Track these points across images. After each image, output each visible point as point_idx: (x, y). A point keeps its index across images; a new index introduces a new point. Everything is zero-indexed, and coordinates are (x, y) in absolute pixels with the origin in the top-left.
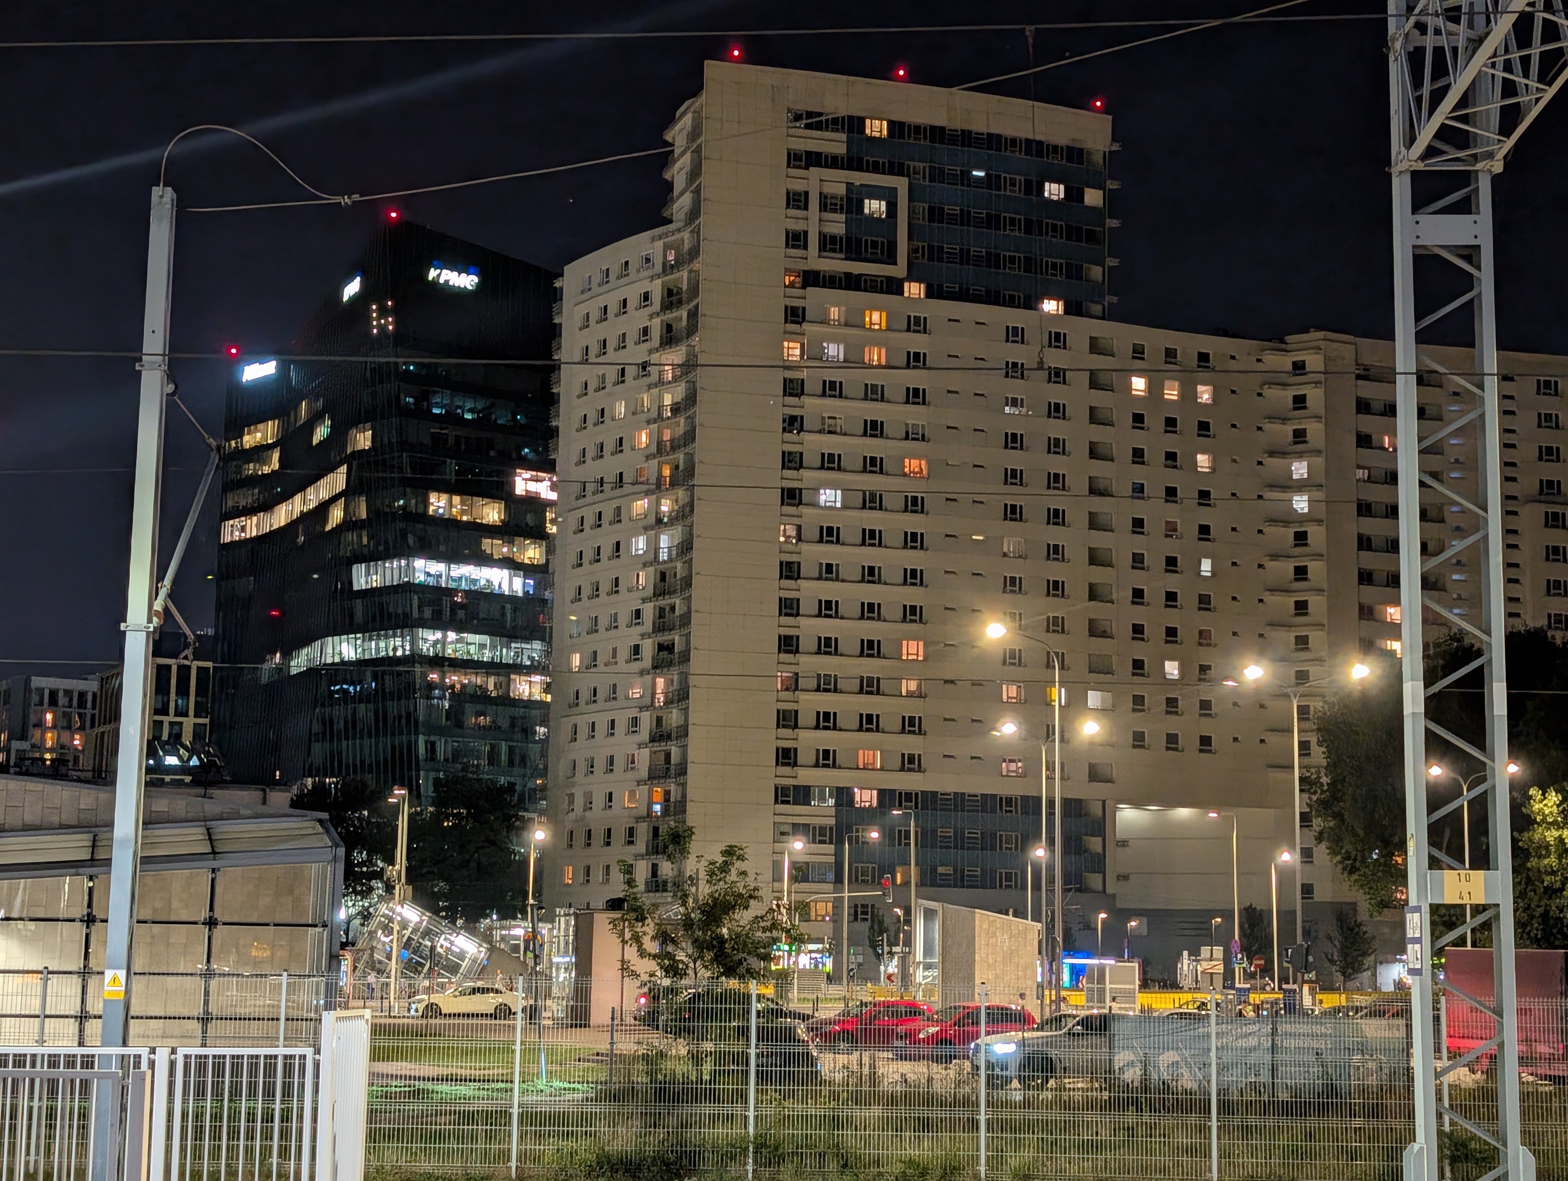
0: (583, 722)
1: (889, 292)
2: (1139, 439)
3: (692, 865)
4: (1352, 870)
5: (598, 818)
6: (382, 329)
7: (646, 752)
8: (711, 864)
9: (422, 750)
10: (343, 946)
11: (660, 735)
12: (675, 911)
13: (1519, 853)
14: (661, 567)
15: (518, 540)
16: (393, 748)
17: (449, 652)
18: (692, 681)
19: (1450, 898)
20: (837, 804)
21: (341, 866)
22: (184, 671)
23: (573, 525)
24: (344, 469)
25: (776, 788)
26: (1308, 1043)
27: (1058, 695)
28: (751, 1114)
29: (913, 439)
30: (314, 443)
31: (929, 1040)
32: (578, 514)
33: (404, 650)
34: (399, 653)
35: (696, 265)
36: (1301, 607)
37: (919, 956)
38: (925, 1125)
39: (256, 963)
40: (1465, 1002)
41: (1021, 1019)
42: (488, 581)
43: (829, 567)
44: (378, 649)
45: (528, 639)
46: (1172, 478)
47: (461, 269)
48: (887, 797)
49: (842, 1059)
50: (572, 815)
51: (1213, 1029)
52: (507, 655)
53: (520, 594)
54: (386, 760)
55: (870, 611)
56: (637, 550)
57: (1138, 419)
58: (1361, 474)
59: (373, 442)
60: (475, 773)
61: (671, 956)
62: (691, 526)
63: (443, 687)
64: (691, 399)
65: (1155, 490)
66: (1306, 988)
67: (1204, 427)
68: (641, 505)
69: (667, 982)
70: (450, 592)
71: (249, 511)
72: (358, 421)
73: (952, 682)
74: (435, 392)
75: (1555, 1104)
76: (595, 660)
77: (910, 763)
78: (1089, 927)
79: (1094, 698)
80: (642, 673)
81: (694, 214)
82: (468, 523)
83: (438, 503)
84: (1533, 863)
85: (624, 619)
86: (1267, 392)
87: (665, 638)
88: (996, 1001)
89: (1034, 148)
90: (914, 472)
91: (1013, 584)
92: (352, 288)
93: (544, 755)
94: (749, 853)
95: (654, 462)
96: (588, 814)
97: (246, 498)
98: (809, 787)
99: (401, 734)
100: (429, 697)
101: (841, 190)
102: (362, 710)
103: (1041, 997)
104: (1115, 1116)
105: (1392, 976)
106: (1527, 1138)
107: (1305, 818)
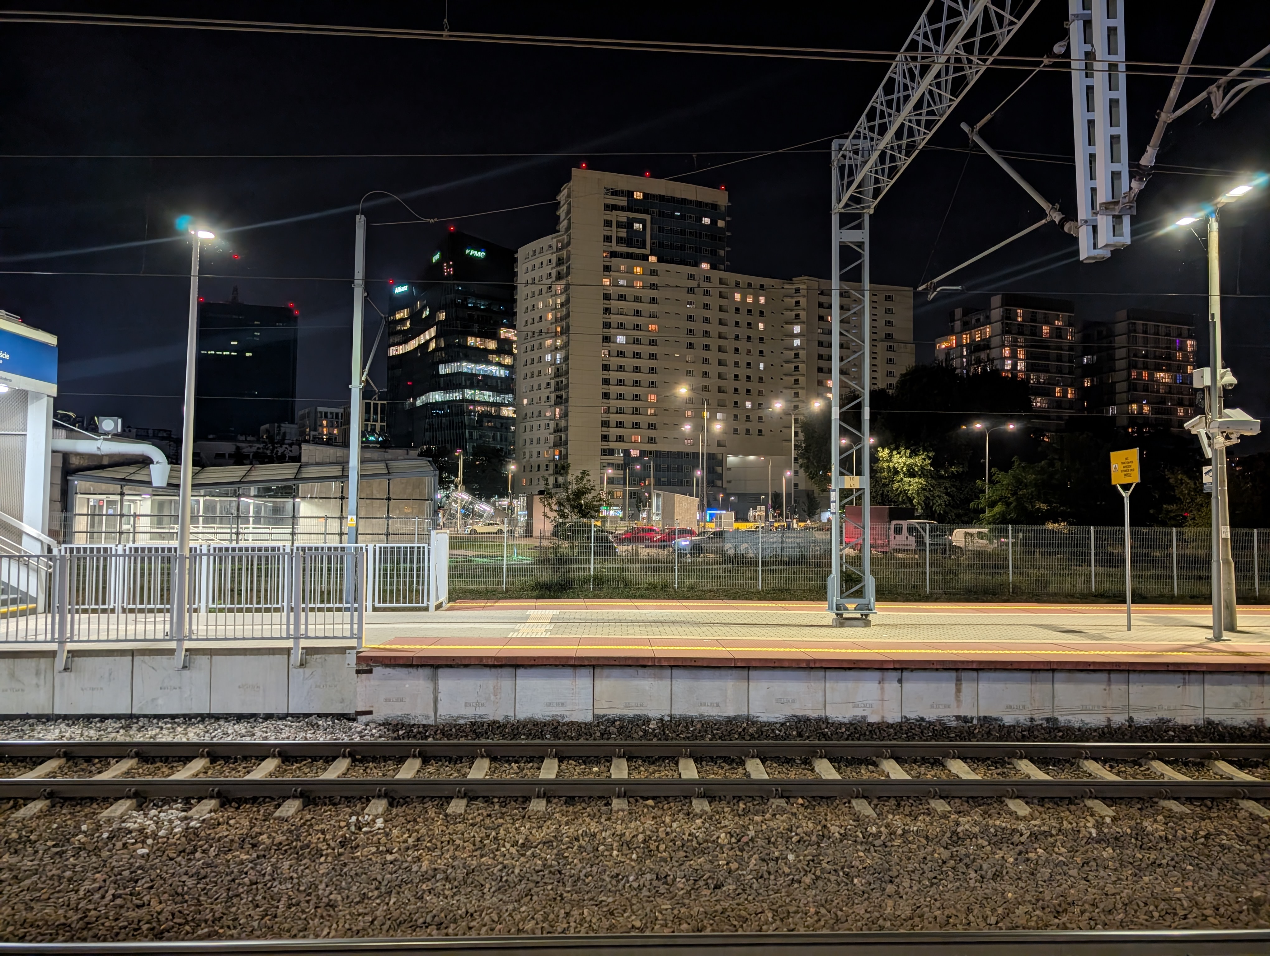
0: (528, 425)
1: (643, 260)
2: (737, 318)
3: (570, 478)
4: (813, 478)
5: (534, 460)
6: (449, 273)
7: (552, 436)
8: (576, 477)
9: (467, 435)
10: (439, 508)
11: (557, 430)
12: (564, 495)
13: (872, 470)
14: (557, 366)
15: (502, 355)
16: (457, 434)
17: (477, 398)
18: (570, 409)
19: (847, 486)
20: (624, 456)
21: (437, 478)
22: (376, 405)
23: (523, 350)
24: (435, 327)
25: (601, 450)
26: (794, 540)
27: (706, 415)
28: (592, 567)
29: (653, 317)
30: (423, 317)
31: (658, 540)
32: (525, 345)
33: (460, 397)
34: (458, 398)
35: (569, 248)
36: (796, 381)
37: (654, 511)
38: (656, 570)
39: (406, 514)
40: (852, 525)
41: (691, 533)
42: (491, 371)
43: (621, 366)
44: (449, 397)
45: (507, 393)
46: (750, 332)
47: (478, 250)
48: (643, 453)
49: (625, 548)
50: (525, 460)
51: (760, 535)
52: (499, 399)
53: (503, 376)
54: (454, 439)
55: (636, 383)
56: (548, 359)
57: (737, 310)
58: (820, 331)
59: (445, 317)
60: (487, 444)
61: (562, 511)
62: (568, 350)
63: (475, 412)
64: (568, 301)
65: (743, 336)
66: (795, 521)
67: (762, 313)
68: (549, 342)
69: (561, 520)
70: (476, 375)
71: (399, 344)
72: (440, 309)
73: (667, 410)
74: (470, 298)
75: (884, 562)
76: (533, 402)
77: (652, 440)
78: (716, 500)
79: (719, 416)
80: (550, 407)
81: (568, 228)
82: (483, 349)
83: (471, 341)
84: (878, 475)
85: (543, 386)
86: (785, 299)
87: (559, 393)
88: (682, 526)
89: (699, 204)
90: (653, 330)
91: (689, 373)
92: (436, 257)
93: (514, 437)
94: (591, 473)
95: (554, 326)
96: (531, 459)
97: (397, 339)
98: (614, 449)
99: (459, 429)
100: (470, 415)
101: (625, 220)
102: (444, 420)
103: (698, 525)
104: (724, 567)
105: (826, 516)
106: (873, 573)
107: (796, 459)
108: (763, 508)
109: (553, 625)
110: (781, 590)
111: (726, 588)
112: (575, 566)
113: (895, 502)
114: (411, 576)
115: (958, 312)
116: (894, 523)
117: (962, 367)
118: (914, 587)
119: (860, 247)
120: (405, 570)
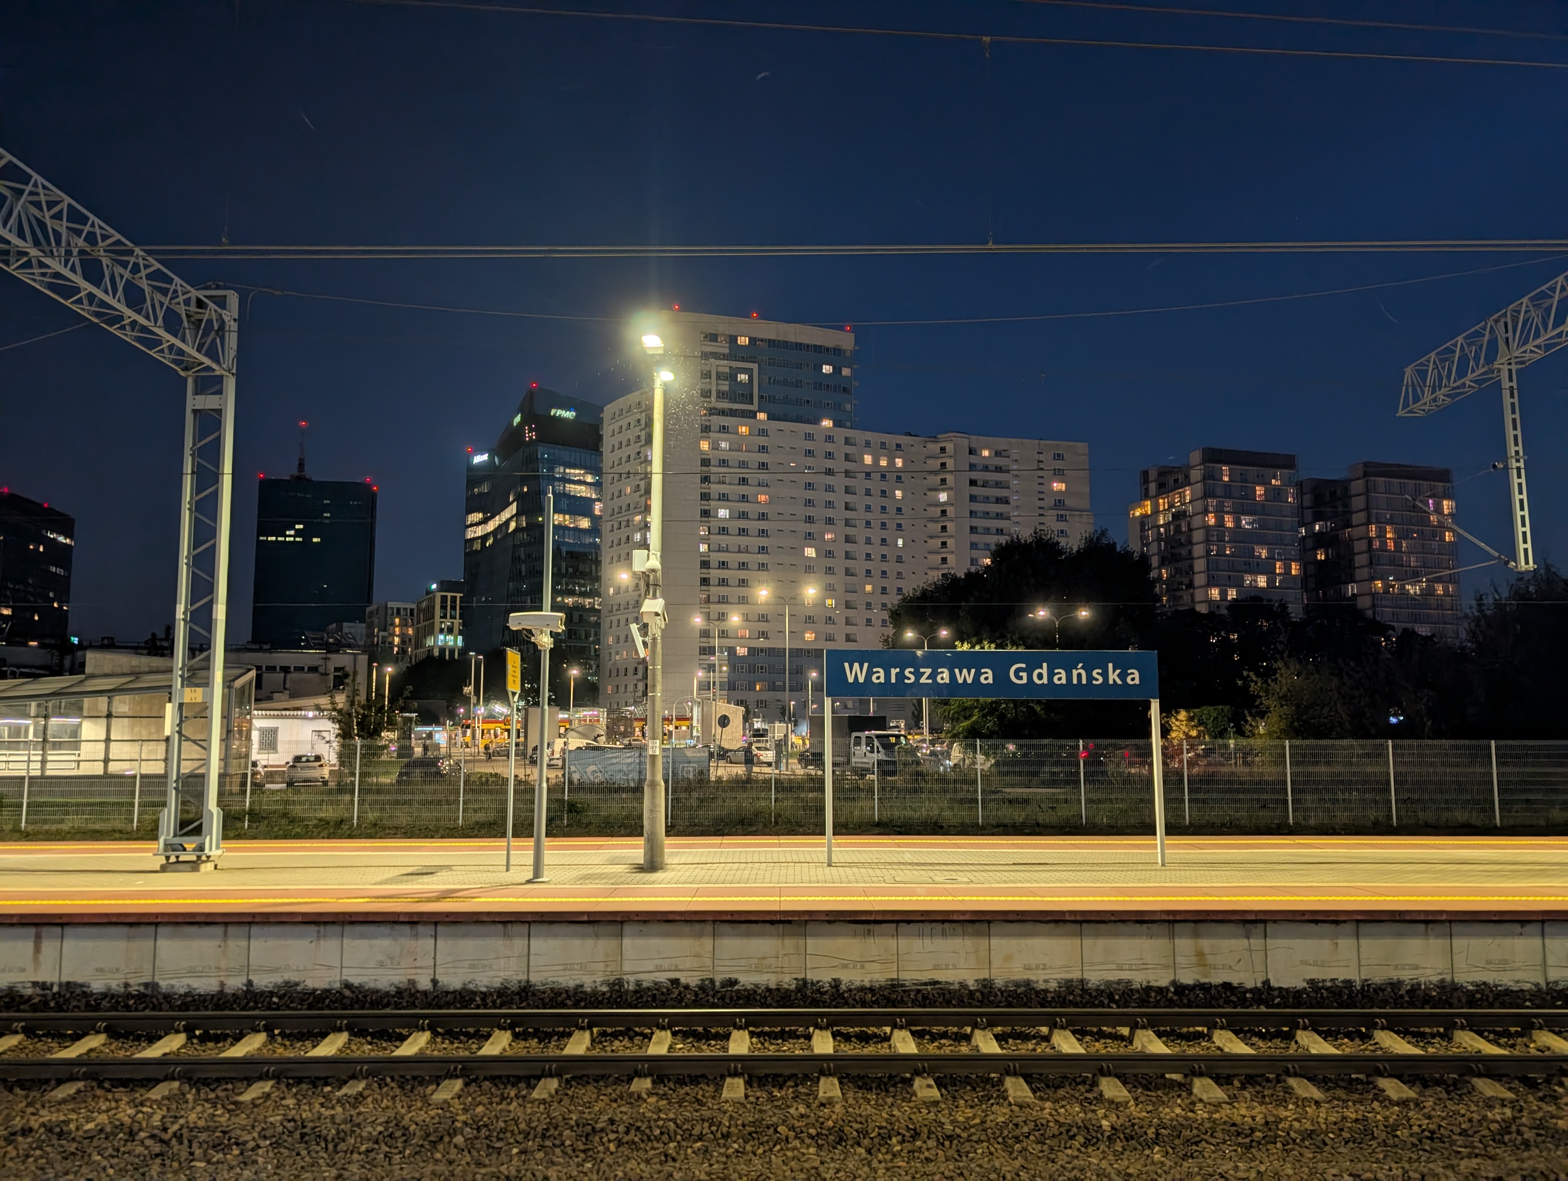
1: (750, 417)
2: (868, 484)
6: (531, 438)
20: (729, 655)
23: (609, 528)
24: (515, 503)
25: (700, 648)
29: (762, 486)
36: (944, 560)
43: (725, 546)
46: (884, 502)
48: (752, 651)
55: (743, 566)
56: (636, 539)
57: (868, 475)
65: (876, 507)
67: (899, 478)
68: (638, 519)
77: (763, 635)
86: (928, 461)
89: (818, 349)
90: (762, 501)
95: (643, 499)
98: (715, 647)
101: (727, 370)
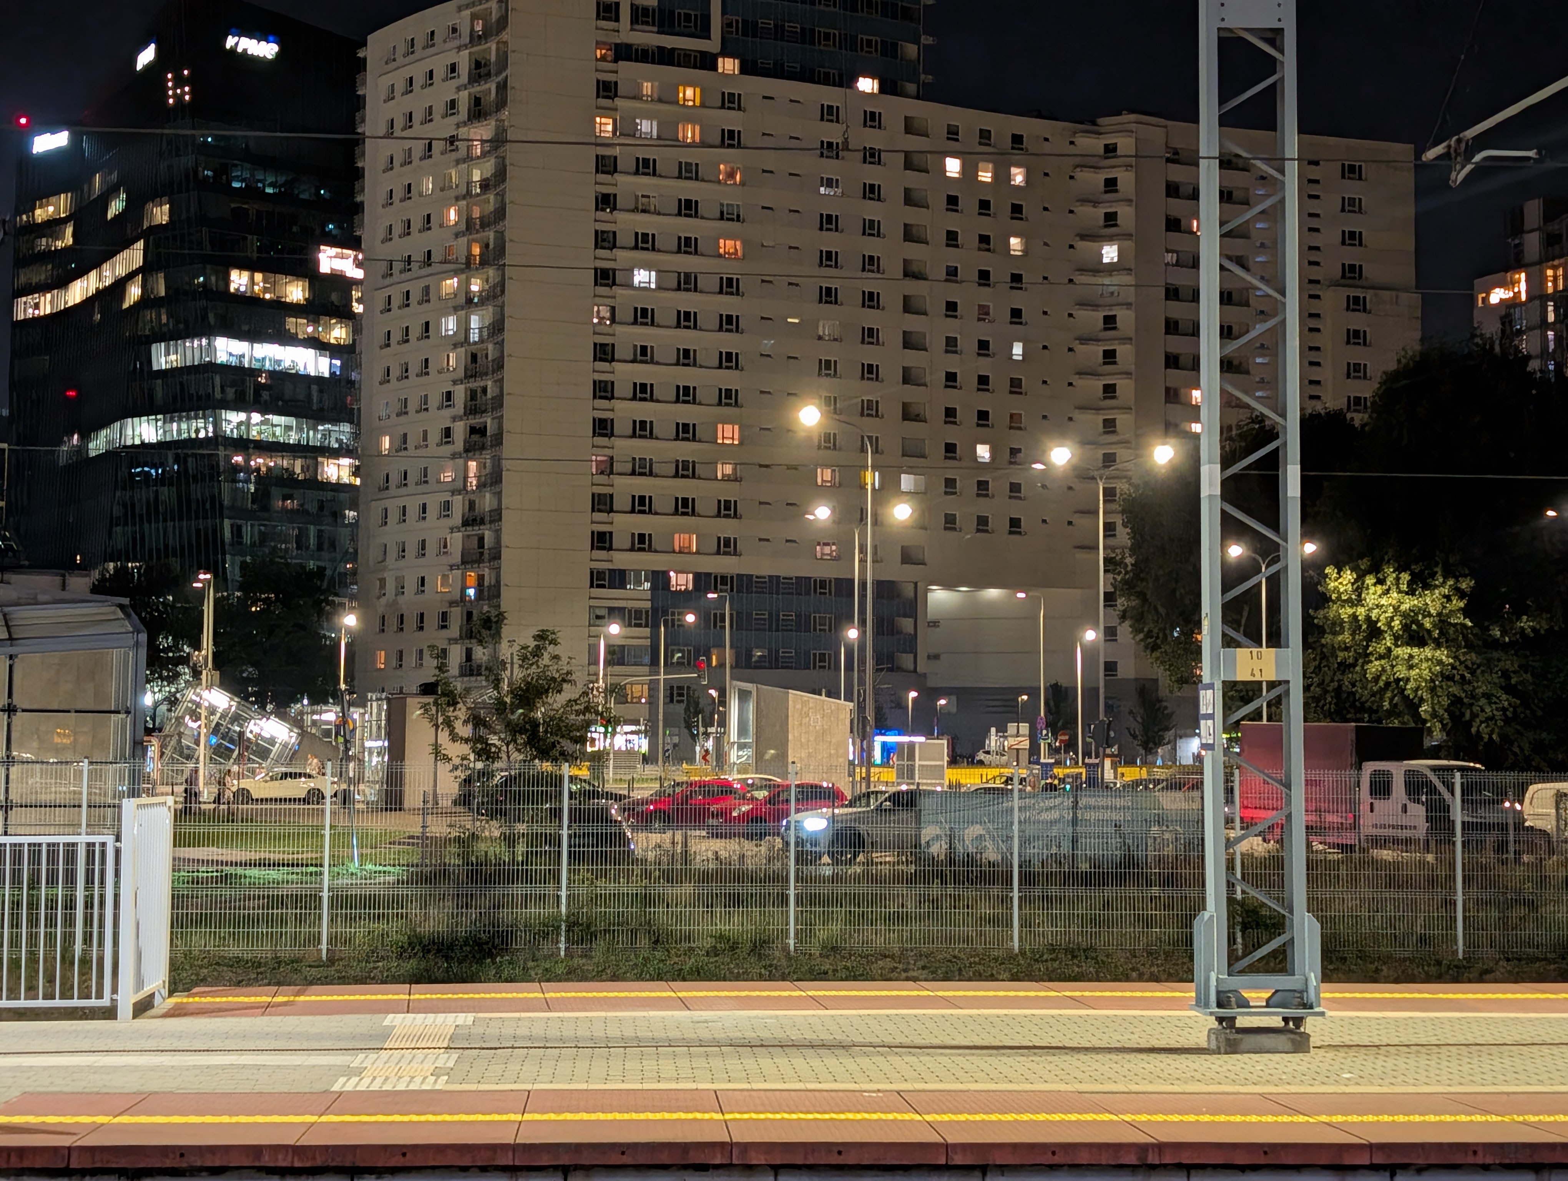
0: (393, 505)
1: (702, 68)
2: (953, 222)
3: (506, 651)
4: (1154, 648)
5: (410, 602)
6: (179, 98)
7: (458, 536)
8: (523, 648)
9: (227, 534)
10: (149, 732)
11: (472, 520)
12: (489, 695)
13: (1309, 629)
14: (473, 349)
15: (324, 319)
16: (198, 531)
17: (254, 434)
18: (505, 464)
19: (1243, 675)
20: (652, 588)
21: (143, 652)
23: (380, 304)
24: (140, 244)
25: (592, 573)
26: (1107, 815)
27: (871, 479)
28: (564, 894)
29: (728, 219)
30: (109, 217)
31: (742, 818)
32: (385, 293)
33: (207, 432)
34: (202, 435)
35: (504, 36)
36: (1110, 390)
37: (734, 736)
38: (735, 900)
39: (58, 750)
40: (1258, 773)
41: (832, 796)
42: (293, 361)
43: (644, 349)
44: (179, 431)
45: (335, 421)
47: (262, 35)
48: (703, 581)
49: (655, 838)
50: (383, 600)
51: (1016, 803)
52: (314, 436)
53: (327, 375)
54: (190, 545)
55: (685, 395)
56: (447, 330)
57: (952, 201)
58: (1170, 258)
59: (170, 217)
60: (281, 558)
61: (482, 740)
62: (502, 307)
63: (247, 469)
64: (500, 175)
65: (968, 272)
66: (1108, 763)
68: (451, 284)
69: (480, 765)
70: (254, 373)
71: (43, 288)
72: (155, 195)
73: (767, 466)
74: (236, 166)
75: (1343, 872)
76: (405, 442)
77: (726, 546)
78: (901, 705)
79: (907, 482)
80: (454, 456)
82: (271, 301)
83: (239, 280)
84: (1327, 639)
85: (435, 400)
86: (1079, 175)
87: (476, 421)
88: (809, 779)
90: (729, 253)
91: (827, 367)
92: (146, 57)
93: (354, 539)
94: (561, 637)
95: (464, 240)
96: (401, 599)
97: (38, 275)
98: (624, 571)
99: (205, 517)
100: (235, 481)
102: (164, 491)
103: (852, 774)
104: (920, 889)
105: (1190, 747)
106: (1315, 905)
107: (1109, 598)
108: (1024, 728)
109: (455, 1055)
110: (1073, 953)
111: (925, 948)
112: (518, 889)
113: (1371, 711)
114: (70, 921)
115: (1533, 210)
116: (1369, 767)
117: (1544, 354)
118: (1423, 940)
119: (1272, 42)
120: (52, 904)
